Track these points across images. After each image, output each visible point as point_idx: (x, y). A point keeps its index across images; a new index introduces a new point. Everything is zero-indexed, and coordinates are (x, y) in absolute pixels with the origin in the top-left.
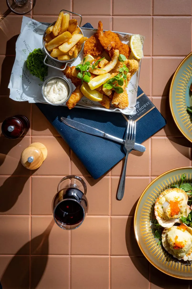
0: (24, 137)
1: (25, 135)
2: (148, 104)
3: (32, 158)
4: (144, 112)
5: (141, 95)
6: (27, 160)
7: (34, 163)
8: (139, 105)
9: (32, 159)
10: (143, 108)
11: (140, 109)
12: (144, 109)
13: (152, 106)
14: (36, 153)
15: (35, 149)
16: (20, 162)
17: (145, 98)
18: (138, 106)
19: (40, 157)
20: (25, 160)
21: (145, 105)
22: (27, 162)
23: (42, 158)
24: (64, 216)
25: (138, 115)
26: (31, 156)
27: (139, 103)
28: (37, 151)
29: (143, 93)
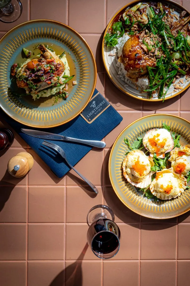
0: (9, 149)
1: (10, 147)
2: (104, 103)
3: (18, 166)
4: (100, 110)
5: (97, 95)
6: (13, 168)
7: (19, 171)
8: (96, 105)
9: (18, 168)
10: (99, 106)
11: (96, 108)
12: (100, 108)
13: (107, 105)
14: (22, 162)
15: (21, 159)
16: (7, 171)
17: (100, 97)
18: (94, 106)
19: (25, 166)
20: (11, 169)
21: (101, 104)
22: (14, 170)
23: (27, 167)
24: (99, 247)
25: (95, 114)
26: (17, 165)
27: (95, 103)
28: (23, 160)
29: (98, 93)
